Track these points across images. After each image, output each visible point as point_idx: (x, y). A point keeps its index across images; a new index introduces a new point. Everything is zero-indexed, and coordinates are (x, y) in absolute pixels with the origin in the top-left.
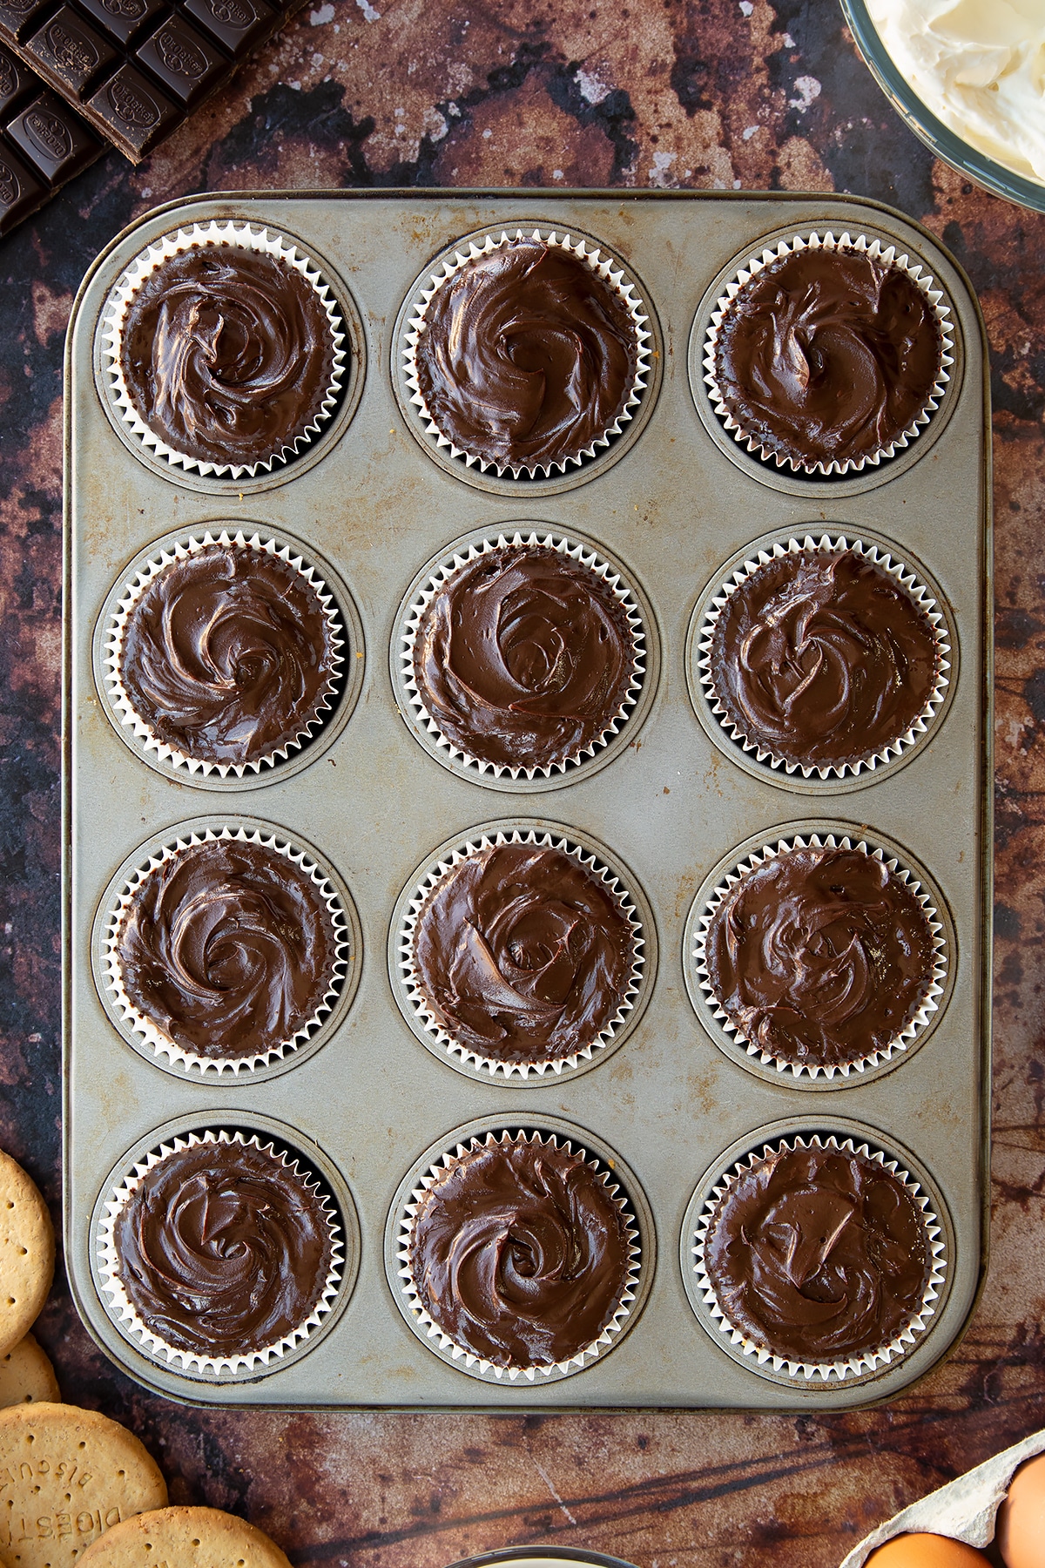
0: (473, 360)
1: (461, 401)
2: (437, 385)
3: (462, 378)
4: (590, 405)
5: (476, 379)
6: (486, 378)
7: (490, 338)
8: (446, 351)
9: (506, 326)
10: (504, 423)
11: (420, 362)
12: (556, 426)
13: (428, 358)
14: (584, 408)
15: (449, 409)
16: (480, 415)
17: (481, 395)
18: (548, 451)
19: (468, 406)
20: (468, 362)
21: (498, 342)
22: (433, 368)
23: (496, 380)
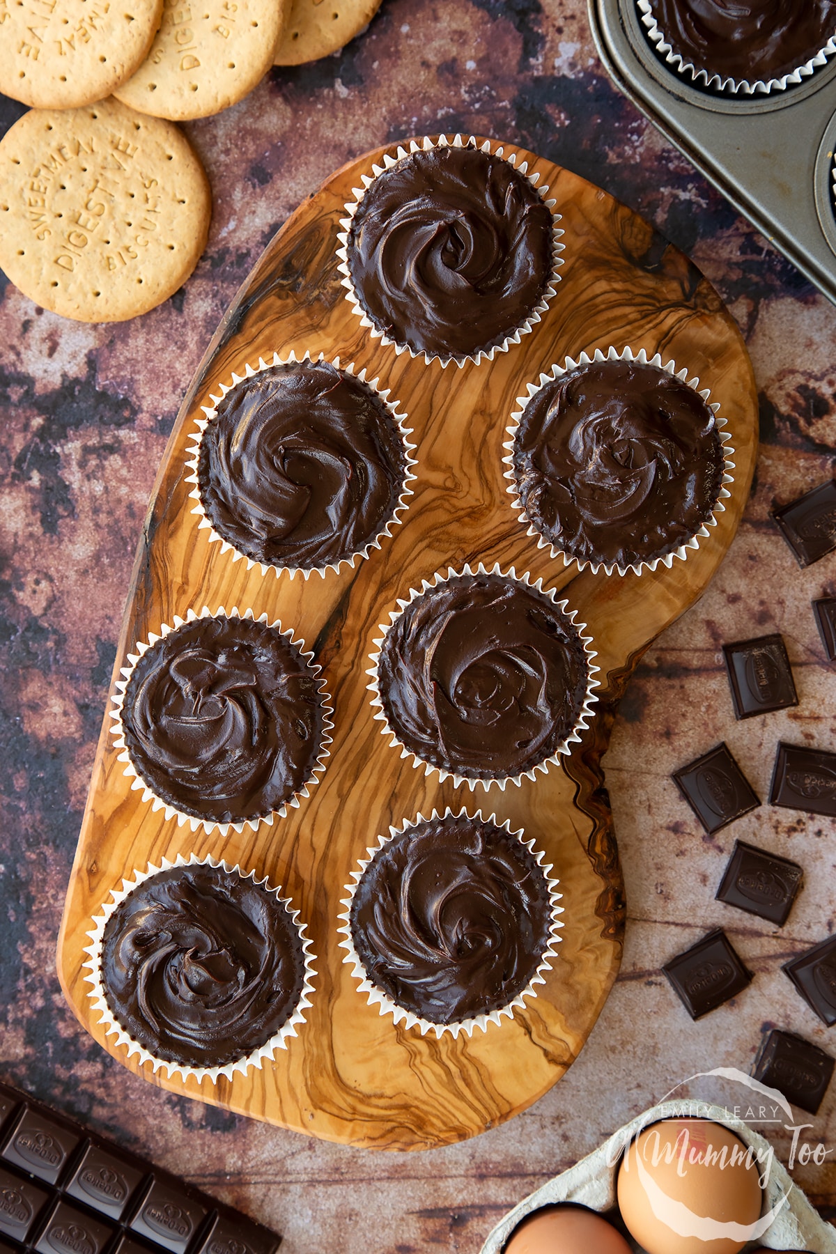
0: (250, 459)
1: (230, 494)
2: (213, 472)
3: (236, 472)
4: (346, 528)
5: (248, 476)
6: (258, 479)
7: (270, 445)
8: (229, 445)
9: (287, 439)
10: (265, 524)
11: (203, 446)
12: (310, 538)
13: (210, 445)
14: (341, 527)
15: (218, 498)
16: (244, 510)
17: (250, 494)
18: (298, 557)
19: (236, 500)
20: (245, 460)
21: (276, 451)
22: (213, 455)
23: (266, 484)
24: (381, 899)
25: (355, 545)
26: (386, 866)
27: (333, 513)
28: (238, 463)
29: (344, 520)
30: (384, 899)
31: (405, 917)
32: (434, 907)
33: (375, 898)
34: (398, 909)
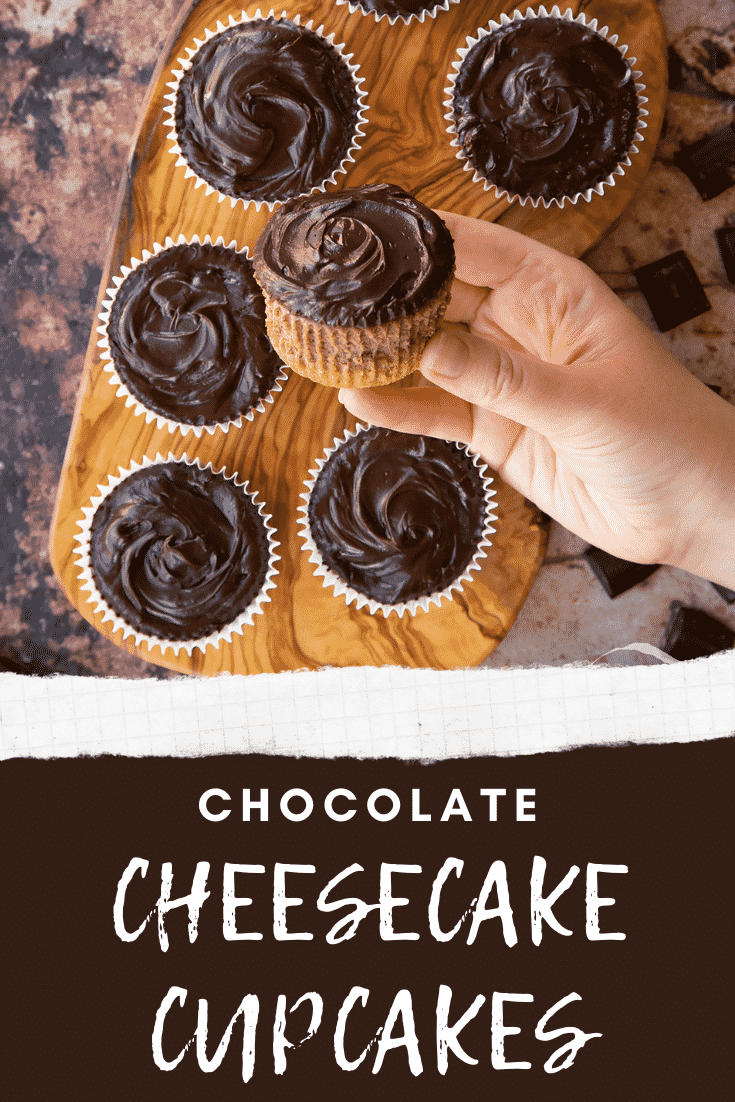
24: (336, 495)
25: (313, 181)
26: (341, 465)
27: (294, 152)
28: (211, 109)
29: (304, 159)
30: (339, 494)
31: (357, 510)
32: (382, 502)
33: (331, 493)
34: (350, 503)
